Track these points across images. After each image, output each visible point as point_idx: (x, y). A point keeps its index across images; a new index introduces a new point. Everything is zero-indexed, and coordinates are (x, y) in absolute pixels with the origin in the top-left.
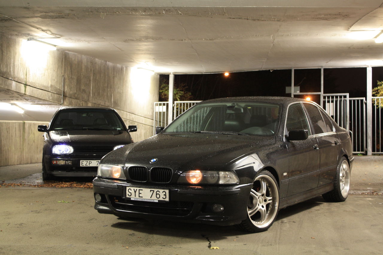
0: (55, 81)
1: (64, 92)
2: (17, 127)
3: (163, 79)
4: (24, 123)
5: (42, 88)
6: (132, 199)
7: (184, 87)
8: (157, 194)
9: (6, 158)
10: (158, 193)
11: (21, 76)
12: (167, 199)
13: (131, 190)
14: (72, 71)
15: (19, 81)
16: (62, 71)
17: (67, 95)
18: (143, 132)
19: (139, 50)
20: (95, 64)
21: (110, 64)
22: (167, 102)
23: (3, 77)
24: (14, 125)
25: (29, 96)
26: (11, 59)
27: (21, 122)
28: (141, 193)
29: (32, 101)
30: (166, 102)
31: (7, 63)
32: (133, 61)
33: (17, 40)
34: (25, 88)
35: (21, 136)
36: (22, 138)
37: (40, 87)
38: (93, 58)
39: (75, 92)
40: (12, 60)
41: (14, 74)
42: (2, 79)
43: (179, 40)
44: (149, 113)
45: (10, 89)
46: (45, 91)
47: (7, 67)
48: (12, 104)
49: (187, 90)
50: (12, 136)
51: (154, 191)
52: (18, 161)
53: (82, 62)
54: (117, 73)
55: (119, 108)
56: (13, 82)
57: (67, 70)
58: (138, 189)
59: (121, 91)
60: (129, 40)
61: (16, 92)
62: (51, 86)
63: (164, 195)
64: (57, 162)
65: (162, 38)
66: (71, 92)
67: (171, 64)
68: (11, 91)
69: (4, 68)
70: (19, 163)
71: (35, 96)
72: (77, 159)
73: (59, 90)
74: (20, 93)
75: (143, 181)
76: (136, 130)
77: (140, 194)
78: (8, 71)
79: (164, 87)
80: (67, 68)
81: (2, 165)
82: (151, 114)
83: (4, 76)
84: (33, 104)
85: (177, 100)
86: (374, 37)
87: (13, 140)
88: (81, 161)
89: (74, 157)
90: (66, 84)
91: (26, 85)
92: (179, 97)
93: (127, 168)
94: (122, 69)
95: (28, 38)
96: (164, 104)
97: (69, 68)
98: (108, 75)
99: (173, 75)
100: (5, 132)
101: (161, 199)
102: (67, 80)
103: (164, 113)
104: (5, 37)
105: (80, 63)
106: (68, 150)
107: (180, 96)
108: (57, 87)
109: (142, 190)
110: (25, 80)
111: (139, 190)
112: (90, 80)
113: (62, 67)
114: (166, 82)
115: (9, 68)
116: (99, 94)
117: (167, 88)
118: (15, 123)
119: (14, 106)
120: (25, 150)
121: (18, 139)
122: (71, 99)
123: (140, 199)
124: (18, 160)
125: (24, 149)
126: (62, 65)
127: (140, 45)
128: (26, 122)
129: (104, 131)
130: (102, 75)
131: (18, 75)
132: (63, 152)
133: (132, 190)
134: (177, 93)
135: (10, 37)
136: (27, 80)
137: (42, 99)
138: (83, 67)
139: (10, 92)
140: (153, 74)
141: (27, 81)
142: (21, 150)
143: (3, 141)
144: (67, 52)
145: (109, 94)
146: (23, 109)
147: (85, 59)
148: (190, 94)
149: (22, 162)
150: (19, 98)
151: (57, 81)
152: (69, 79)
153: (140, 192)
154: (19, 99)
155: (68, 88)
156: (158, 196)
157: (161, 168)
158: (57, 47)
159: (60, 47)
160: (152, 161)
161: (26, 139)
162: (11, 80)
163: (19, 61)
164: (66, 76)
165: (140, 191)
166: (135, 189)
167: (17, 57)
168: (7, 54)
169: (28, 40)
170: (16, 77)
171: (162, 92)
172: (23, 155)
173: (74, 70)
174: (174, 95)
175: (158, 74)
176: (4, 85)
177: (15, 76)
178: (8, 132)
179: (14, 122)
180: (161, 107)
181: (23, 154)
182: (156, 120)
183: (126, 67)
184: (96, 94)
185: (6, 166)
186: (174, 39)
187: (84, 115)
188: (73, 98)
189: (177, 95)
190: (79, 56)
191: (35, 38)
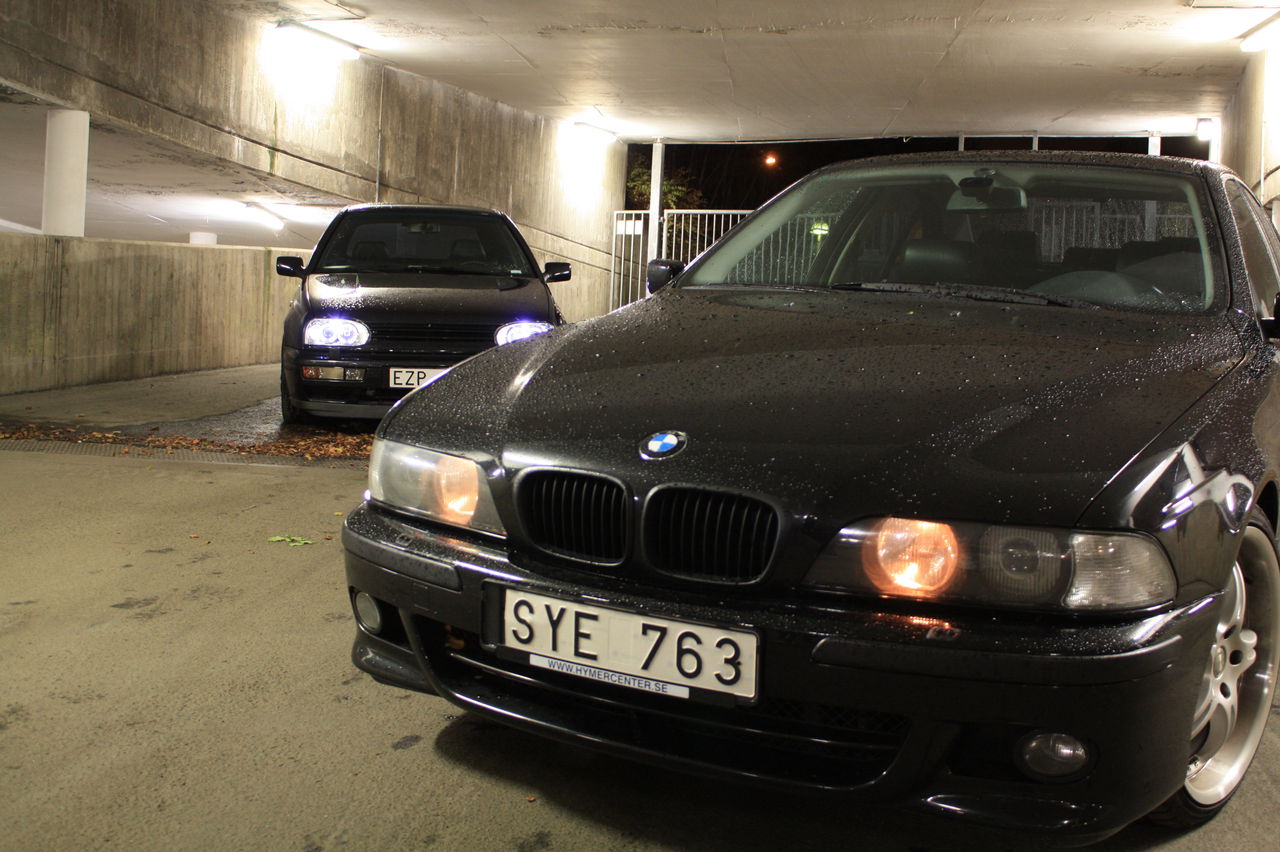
0: (358, 144)
1: (382, 174)
2: (247, 262)
3: (637, 155)
4: (270, 252)
5: (321, 162)
6: (534, 661)
7: (685, 176)
8: (681, 652)
9: (214, 349)
10: (689, 644)
11: (261, 123)
12: (747, 689)
13: (531, 611)
14: (403, 121)
15: (254, 139)
16: (378, 118)
17: (392, 182)
18: (585, 282)
19: (580, 65)
20: (467, 105)
21: (505, 109)
22: (646, 212)
23: (204, 123)
24: (240, 257)
25: (285, 179)
26: (228, 75)
27: (260, 251)
28: (587, 636)
29: (296, 196)
30: (642, 212)
31: (216, 85)
32: (564, 100)
33: (248, 25)
34: (273, 157)
35: (258, 289)
36: (261, 294)
37: (314, 157)
38: (460, 91)
39: (413, 175)
40: (233, 77)
41: (239, 119)
42: (202, 129)
43: (692, 31)
44: (601, 238)
45: (228, 158)
46: (330, 170)
47: (218, 96)
48: (248, 204)
49: (692, 186)
50: (232, 288)
51: (663, 631)
52: (250, 355)
53: (431, 100)
54: (522, 133)
55: (526, 222)
56: (237, 138)
57: (390, 117)
58: (573, 608)
59: (533, 179)
60: (553, 27)
61: (246, 167)
62: (347, 156)
63: (727, 661)
64: (317, 373)
65: (645, 22)
66: (403, 176)
67: (658, 113)
68: (230, 165)
69: (207, 98)
70: (254, 361)
71: (300, 182)
72: (380, 364)
73: (367, 170)
74: (258, 171)
75: (599, 556)
76: (567, 277)
77: (583, 641)
78: (221, 107)
79: (639, 175)
80: (389, 112)
81: (203, 365)
82: (605, 239)
83: (210, 122)
84: (301, 205)
85: (669, 208)
86: (1239, 34)
87: (237, 297)
88: (392, 371)
89: (373, 358)
90: (389, 153)
91: (274, 149)
92: (674, 199)
93: (511, 473)
94: (536, 123)
95: (278, 18)
96: (638, 217)
97: (397, 111)
98: (500, 136)
99: (661, 145)
100: (211, 275)
101: (708, 682)
102: (390, 144)
103: (637, 237)
104: (211, 13)
105: (426, 100)
106: (352, 333)
107: (677, 197)
108: (363, 159)
109: (594, 618)
110: (271, 135)
111: (579, 615)
112: (452, 148)
113: (377, 108)
114: (642, 163)
115: (222, 99)
116: (475, 182)
117: (645, 178)
118: (242, 251)
119: (253, 209)
120: (270, 327)
121: (251, 296)
122: (400, 194)
123: (579, 669)
124: (251, 351)
125: (268, 323)
126: (378, 101)
127: (585, 48)
128: (273, 249)
129: (471, 276)
130: (483, 136)
131: (251, 122)
132: (337, 340)
133: (535, 610)
134: (670, 192)
135: (226, 12)
136: (279, 137)
137: (320, 190)
138: (436, 112)
139: (230, 168)
140: (613, 139)
141: (276, 140)
142: (260, 325)
143: (204, 299)
144: (391, 68)
145: (501, 186)
146: (282, 218)
147: (441, 93)
148: (700, 194)
149: (264, 357)
150: (259, 185)
151: (364, 145)
152: (395, 141)
153: (582, 631)
154: (260, 188)
155: (394, 166)
156: (690, 664)
157: (706, 495)
158: (361, 50)
159: (372, 53)
160: (654, 445)
161: (273, 296)
162: (230, 133)
163: (252, 82)
164: (390, 133)
165: (583, 621)
166: (557, 605)
167: (247, 71)
168: (217, 60)
169: (280, 24)
170: (245, 126)
171: (633, 188)
172: (267, 339)
173: (410, 118)
174: (664, 195)
175: (625, 141)
176: (207, 147)
177: (241, 123)
178: (219, 275)
179: (237, 250)
180: (630, 223)
181: (265, 336)
182: (618, 255)
183: (548, 121)
184: (468, 184)
185: (214, 369)
186: (678, 28)
187: (416, 229)
188: (407, 192)
189: (669, 196)
190: (425, 82)
191: (297, 18)
